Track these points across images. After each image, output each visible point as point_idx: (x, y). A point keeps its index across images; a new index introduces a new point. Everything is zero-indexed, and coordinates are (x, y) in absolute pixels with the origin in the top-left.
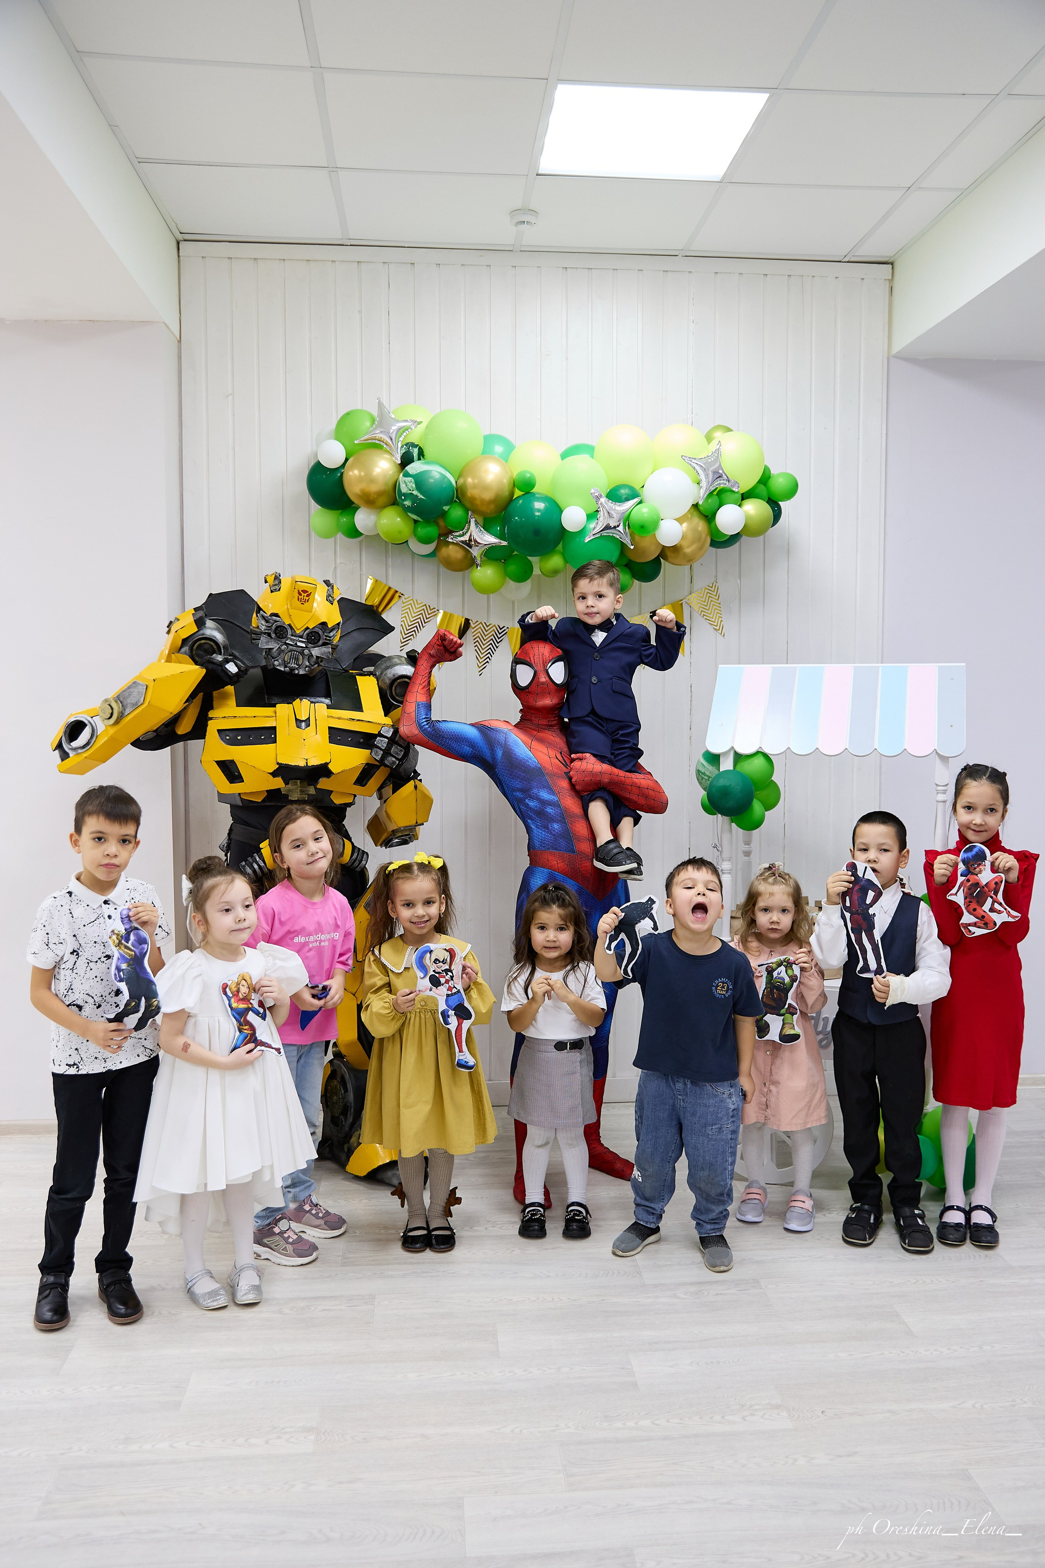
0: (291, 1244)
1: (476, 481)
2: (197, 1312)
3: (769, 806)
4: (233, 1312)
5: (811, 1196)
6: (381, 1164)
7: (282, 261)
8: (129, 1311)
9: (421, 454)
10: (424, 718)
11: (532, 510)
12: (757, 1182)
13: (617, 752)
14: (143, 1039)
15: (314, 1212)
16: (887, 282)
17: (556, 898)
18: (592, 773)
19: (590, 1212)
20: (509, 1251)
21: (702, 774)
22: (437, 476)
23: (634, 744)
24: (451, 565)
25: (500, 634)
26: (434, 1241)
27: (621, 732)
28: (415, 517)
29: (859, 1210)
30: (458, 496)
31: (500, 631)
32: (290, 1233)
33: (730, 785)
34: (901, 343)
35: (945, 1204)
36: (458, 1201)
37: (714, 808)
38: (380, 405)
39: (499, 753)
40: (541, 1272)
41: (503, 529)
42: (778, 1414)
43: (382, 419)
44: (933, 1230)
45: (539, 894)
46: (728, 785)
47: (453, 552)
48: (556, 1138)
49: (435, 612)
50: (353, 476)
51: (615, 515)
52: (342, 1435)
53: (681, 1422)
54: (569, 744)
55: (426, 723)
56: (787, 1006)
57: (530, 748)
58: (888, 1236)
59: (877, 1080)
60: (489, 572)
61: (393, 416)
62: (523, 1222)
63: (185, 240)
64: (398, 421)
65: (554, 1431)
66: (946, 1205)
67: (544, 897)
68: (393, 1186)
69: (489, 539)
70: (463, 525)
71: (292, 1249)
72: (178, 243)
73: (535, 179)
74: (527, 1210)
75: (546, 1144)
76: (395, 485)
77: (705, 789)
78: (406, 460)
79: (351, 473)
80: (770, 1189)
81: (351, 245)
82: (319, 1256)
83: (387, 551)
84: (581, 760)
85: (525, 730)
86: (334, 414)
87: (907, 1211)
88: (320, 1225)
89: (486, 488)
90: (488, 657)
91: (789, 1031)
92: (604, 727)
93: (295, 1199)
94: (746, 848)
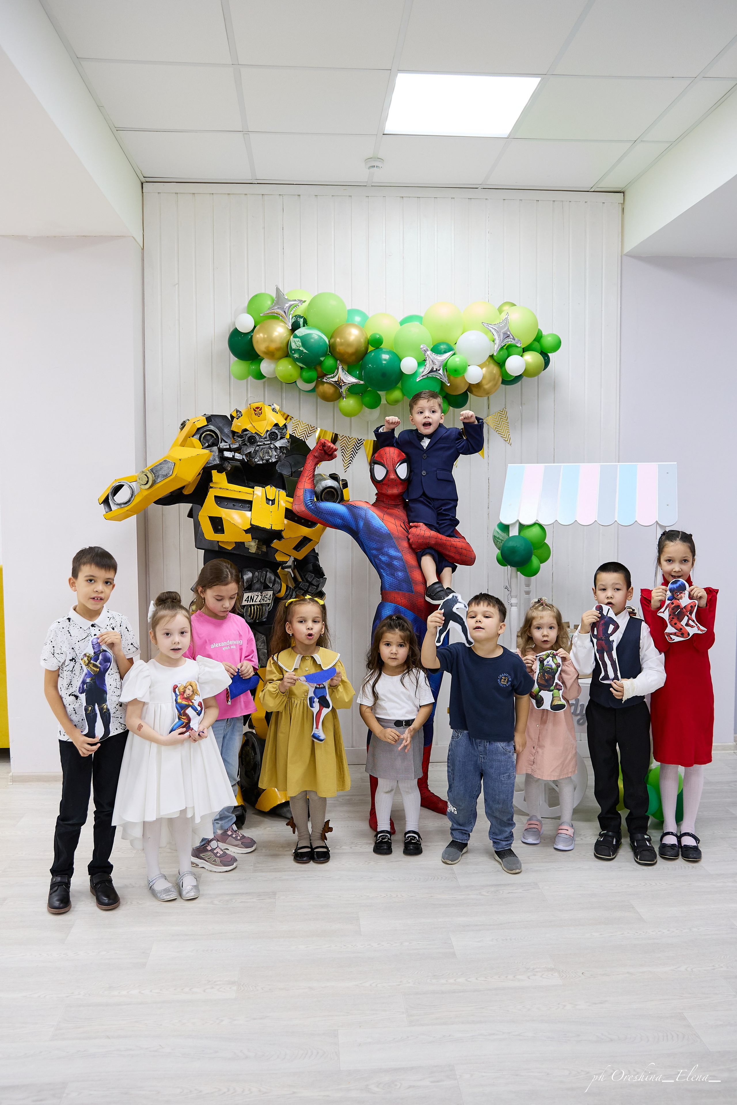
0: (219, 857)
1: (342, 341)
2: (156, 903)
3: (543, 560)
4: (180, 904)
5: (572, 826)
6: (279, 803)
7: (212, 195)
8: (111, 901)
9: (305, 322)
10: (309, 500)
11: (381, 360)
12: (535, 816)
13: (440, 522)
14: (120, 718)
15: (234, 836)
16: (621, 205)
17: (398, 625)
18: (423, 537)
19: (421, 837)
20: (367, 863)
21: (497, 538)
22: (316, 337)
23: (452, 517)
24: (326, 398)
25: (358, 444)
26: (315, 856)
27: (443, 508)
28: (301, 365)
29: (605, 836)
30: (331, 350)
31: (359, 442)
32: (218, 850)
33: (517, 546)
34: (630, 246)
35: (663, 832)
36: (330, 830)
37: (505, 562)
38: (278, 289)
39: (361, 524)
40: (389, 877)
41: (361, 373)
42: (552, 975)
43: (279, 299)
44: (657, 850)
45: (386, 622)
46: (515, 545)
47: (327, 389)
48: (398, 786)
49: (314, 429)
50: (259, 336)
51: (437, 363)
52: (255, 986)
53: (487, 979)
54: (408, 516)
55: (310, 503)
56: (554, 684)
57: (383, 520)
58: (625, 853)
59: (618, 747)
60: (351, 402)
61: (286, 297)
62: (376, 843)
63: (147, 182)
64: (290, 301)
65: (399, 985)
66: (665, 832)
67: (390, 623)
68: (288, 818)
69: (351, 380)
70: (334, 370)
71: (219, 861)
72: (142, 184)
73: (382, 137)
74: (379, 835)
75: (391, 790)
76: (288, 344)
77: (499, 549)
78: (295, 326)
79: (258, 336)
80: (544, 821)
81: (258, 184)
82: (238, 865)
83: (282, 388)
84: (417, 527)
85: (379, 507)
86: (246, 296)
87: (639, 836)
88: (238, 845)
89: (349, 345)
90: (351, 460)
91: (556, 703)
92: (431, 505)
93: (221, 828)
94: (527, 589)
